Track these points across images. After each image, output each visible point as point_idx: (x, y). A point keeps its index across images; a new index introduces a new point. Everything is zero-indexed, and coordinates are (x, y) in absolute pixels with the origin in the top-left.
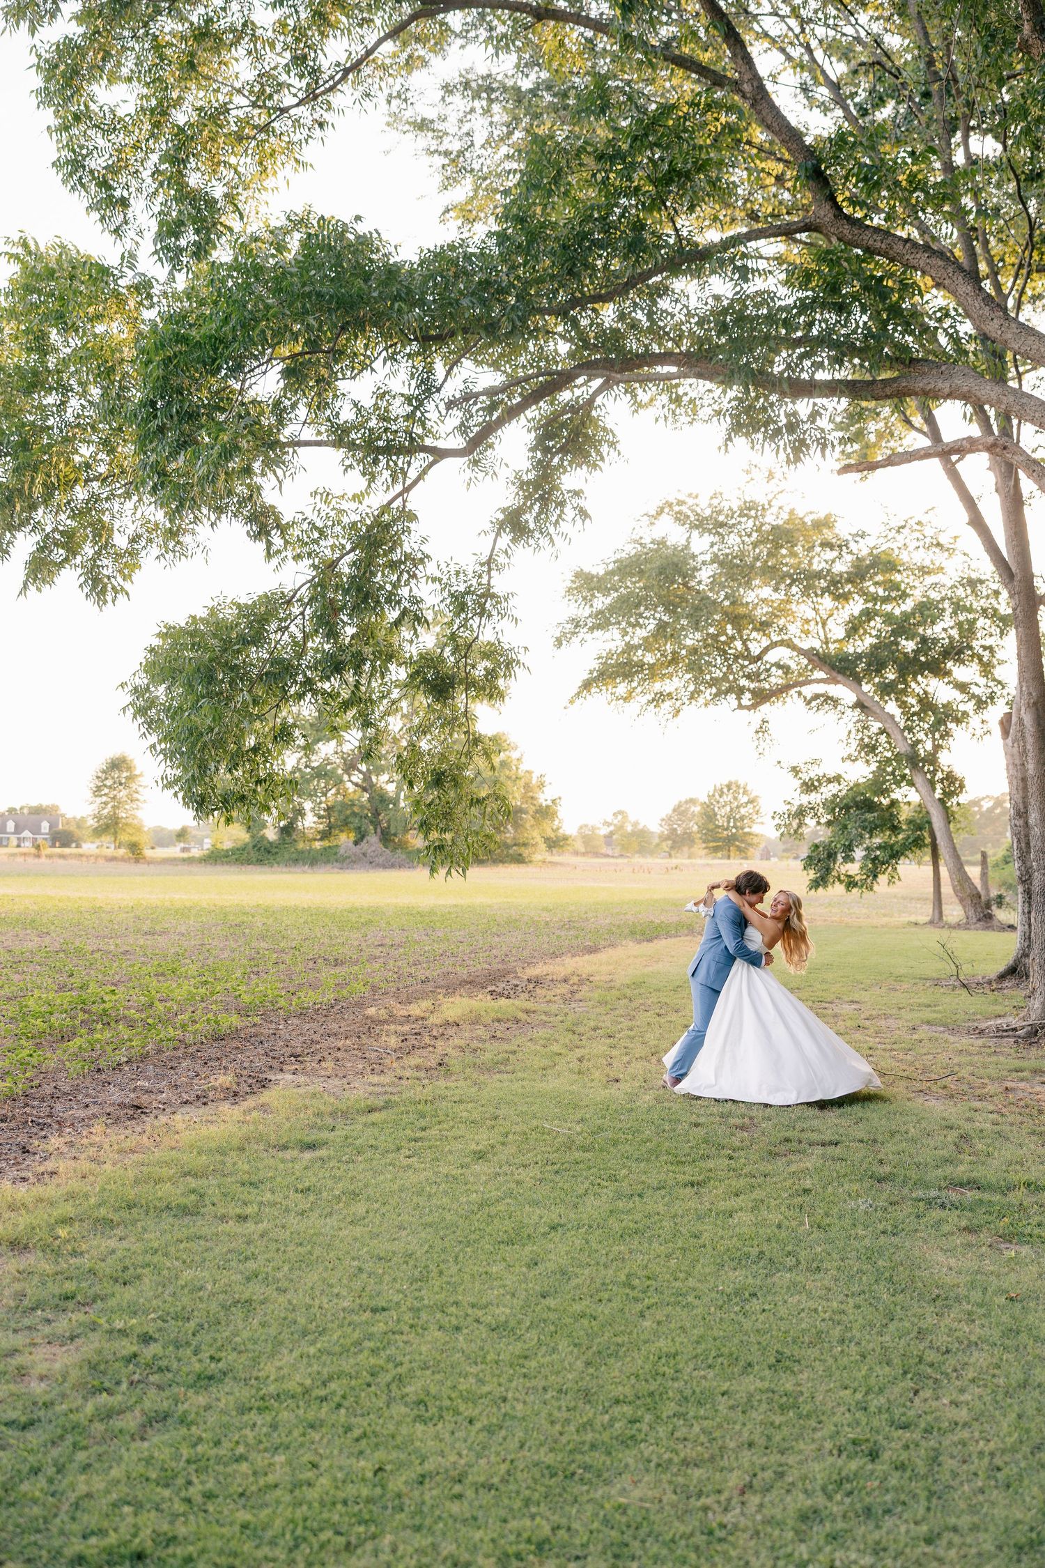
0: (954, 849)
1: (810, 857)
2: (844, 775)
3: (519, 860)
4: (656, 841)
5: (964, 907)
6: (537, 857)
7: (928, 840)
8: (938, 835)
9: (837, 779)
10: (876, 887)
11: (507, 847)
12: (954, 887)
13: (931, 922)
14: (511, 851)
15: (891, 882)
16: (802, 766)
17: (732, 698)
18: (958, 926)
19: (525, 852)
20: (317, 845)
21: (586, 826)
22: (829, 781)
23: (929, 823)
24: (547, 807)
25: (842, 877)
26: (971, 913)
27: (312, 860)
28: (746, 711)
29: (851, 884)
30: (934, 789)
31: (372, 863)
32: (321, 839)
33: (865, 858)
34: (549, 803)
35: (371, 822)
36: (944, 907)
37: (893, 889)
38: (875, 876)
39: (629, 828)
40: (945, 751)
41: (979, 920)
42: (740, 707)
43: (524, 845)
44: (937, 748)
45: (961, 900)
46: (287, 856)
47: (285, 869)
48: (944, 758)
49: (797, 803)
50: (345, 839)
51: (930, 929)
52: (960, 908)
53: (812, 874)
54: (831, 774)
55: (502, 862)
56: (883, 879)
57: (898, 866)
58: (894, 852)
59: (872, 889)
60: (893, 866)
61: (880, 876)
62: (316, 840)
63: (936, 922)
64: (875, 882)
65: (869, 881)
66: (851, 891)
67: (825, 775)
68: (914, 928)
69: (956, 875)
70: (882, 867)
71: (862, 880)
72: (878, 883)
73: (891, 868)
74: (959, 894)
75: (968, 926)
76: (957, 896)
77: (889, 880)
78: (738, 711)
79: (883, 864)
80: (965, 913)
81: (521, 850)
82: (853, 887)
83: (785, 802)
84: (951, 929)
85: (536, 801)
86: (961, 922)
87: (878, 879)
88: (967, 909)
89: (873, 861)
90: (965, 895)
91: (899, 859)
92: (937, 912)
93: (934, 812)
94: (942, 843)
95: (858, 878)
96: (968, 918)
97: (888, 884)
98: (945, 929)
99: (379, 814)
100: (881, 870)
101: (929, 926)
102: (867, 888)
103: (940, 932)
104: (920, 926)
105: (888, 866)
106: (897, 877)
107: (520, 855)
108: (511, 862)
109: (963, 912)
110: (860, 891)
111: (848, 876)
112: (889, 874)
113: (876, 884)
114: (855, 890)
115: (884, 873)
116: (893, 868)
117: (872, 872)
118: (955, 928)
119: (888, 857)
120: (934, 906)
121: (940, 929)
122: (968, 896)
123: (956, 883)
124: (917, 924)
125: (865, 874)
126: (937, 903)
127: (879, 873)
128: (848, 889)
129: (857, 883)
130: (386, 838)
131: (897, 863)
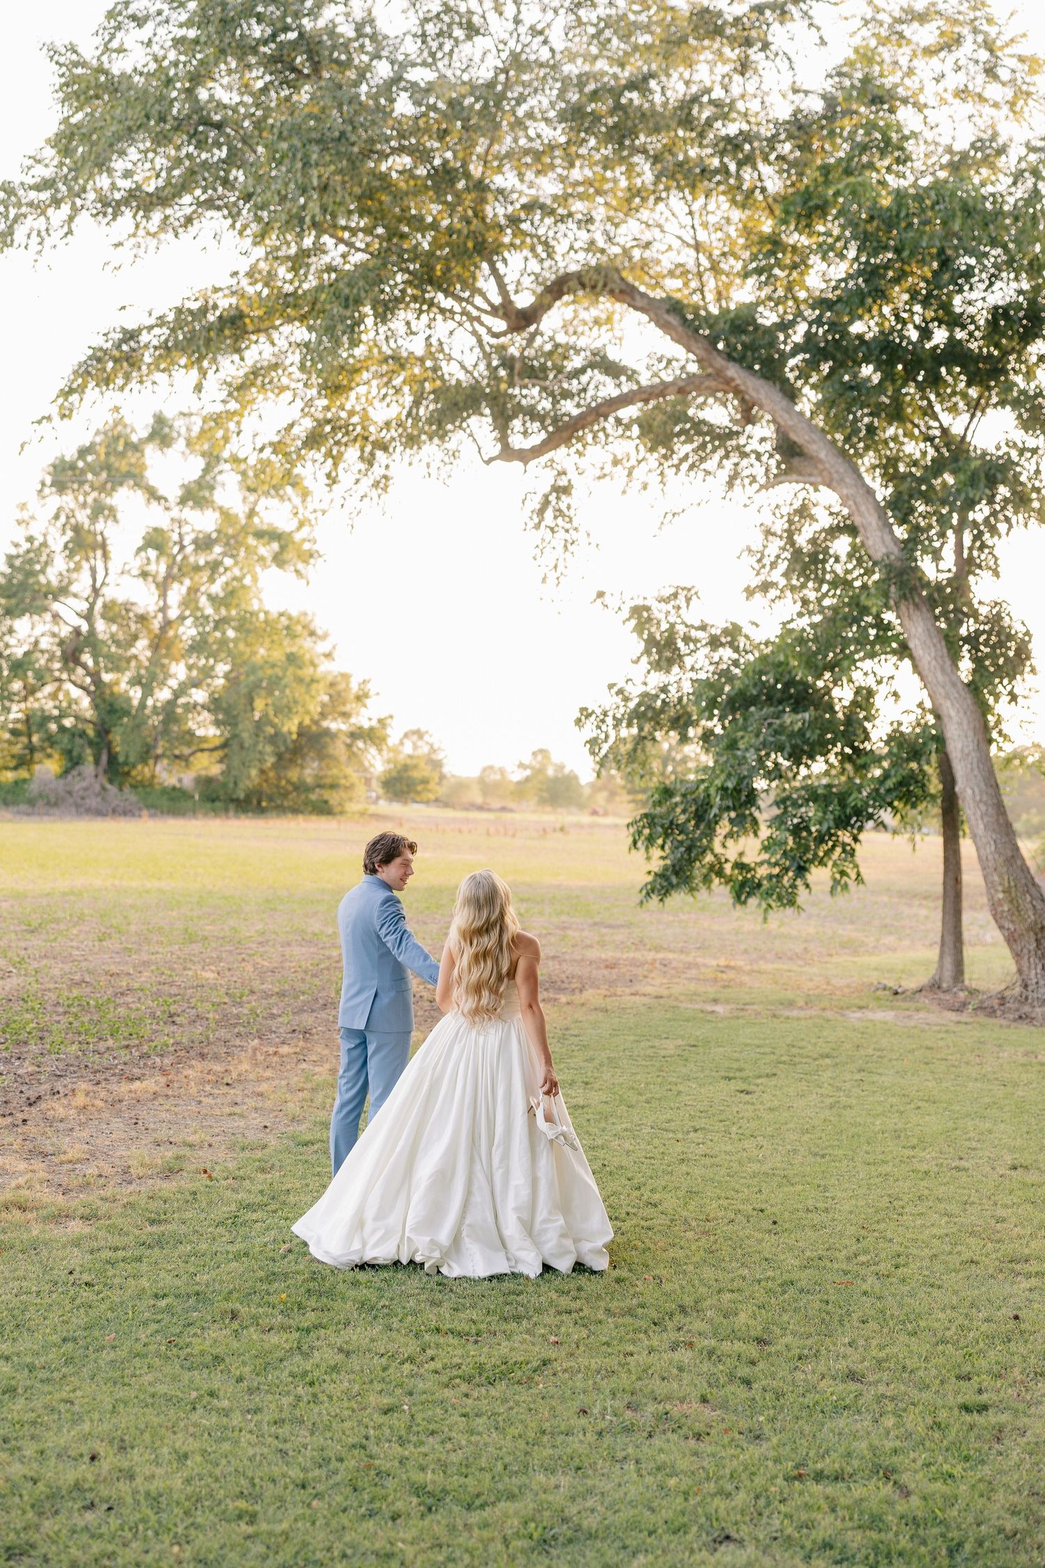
0: (1000, 808)
1: (650, 819)
2: (747, 629)
3: (323, 809)
4: (587, 791)
5: (1017, 956)
6: (352, 807)
7: (935, 786)
8: (960, 771)
9: (733, 634)
10: (802, 895)
11: (309, 789)
12: (994, 906)
13: (935, 986)
14: (313, 797)
15: (838, 886)
16: (655, 606)
17: (481, 425)
18: (997, 1006)
19: (333, 798)
20: (7, 777)
21: (491, 768)
22: (715, 641)
23: (940, 740)
24: (372, 729)
25: (728, 868)
26: (1035, 973)
28: (518, 465)
29: (745, 886)
30: (955, 657)
31: (83, 808)
32: (15, 768)
33: (780, 822)
34: (374, 723)
35: (91, 743)
36: (966, 942)
37: (843, 904)
38: (801, 870)
39: (550, 772)
40: (986, 575)
42: (508, 453)
43: (333, 786)
44: (967, 566)
45: (1011, 939)
48: (982, 589)
49: (635, 691)
50: (49, 767)
51: (933, 1017)
52: (1006, 952)
53: (658, 859)
54: (719, 624)
55: (296, 811)
56: (820, 875)
57: (857, 847)
58: (848, 811)
59: (792, 903)
60: (844, 845)
61: (813, 869)
62: (7, 768)
63: (945, 985)
64: (799, 882)
65: (786, 881)
66: (745, 903)
67: (703, 628)
68: (892, 1009)
69: (1000, 876)
70: (817, 847)
71: (770, 877)
72: (807, 886)
73: (839, 850)
74: (1007, 925)
75: (1026, 1009)
76: (1001, 927)
77: (835, 880)
78: (498, 462)
79: (820, 840)
80: (1020, 971)
81: (327, 794)
82: (749, 895)
83: (611, 686)
84: (982, 1019)
85: (353, 720)
86: (1007, 993)
87: (808, 876)
88: (1025, 963)
89: (796, 831)
90: (1021, 927)
91: (861, 829)
92: (948, 961)
93: (953, 713)
94: (969, 792)
95: (762, 872)
96: (1026, 986)
97: (833, 889)
98: (964, 1017)
99: (107, 732)
100: (815, 855)
101: (924, 1000)
102: (780, 898)
103: (952, 1027)
104: (904, 1000)
105: (834, 847)
106: (853, 876)
107: (326, 802)
108: (311, 813)
109: (1014, 968)
110: (764, 905)
111: (740, 866)
112: (835, 864)
113: (801, 889)
114: (753, 901)
115: (822, 863)
116: (844, 851)
117: (793, 858)
118: (992, 1013)
119: (832, 824)
120: (943, 945)
121: (953, 1016)
122: (1030, 929)
123: (1001, 896)
124: (896, 993)
125: (776, 864)
126: (950, 939)
127: (811, 861)
128: (738, 897)
129: (759, 885)
130: (115, 770)
131: (856, 839)
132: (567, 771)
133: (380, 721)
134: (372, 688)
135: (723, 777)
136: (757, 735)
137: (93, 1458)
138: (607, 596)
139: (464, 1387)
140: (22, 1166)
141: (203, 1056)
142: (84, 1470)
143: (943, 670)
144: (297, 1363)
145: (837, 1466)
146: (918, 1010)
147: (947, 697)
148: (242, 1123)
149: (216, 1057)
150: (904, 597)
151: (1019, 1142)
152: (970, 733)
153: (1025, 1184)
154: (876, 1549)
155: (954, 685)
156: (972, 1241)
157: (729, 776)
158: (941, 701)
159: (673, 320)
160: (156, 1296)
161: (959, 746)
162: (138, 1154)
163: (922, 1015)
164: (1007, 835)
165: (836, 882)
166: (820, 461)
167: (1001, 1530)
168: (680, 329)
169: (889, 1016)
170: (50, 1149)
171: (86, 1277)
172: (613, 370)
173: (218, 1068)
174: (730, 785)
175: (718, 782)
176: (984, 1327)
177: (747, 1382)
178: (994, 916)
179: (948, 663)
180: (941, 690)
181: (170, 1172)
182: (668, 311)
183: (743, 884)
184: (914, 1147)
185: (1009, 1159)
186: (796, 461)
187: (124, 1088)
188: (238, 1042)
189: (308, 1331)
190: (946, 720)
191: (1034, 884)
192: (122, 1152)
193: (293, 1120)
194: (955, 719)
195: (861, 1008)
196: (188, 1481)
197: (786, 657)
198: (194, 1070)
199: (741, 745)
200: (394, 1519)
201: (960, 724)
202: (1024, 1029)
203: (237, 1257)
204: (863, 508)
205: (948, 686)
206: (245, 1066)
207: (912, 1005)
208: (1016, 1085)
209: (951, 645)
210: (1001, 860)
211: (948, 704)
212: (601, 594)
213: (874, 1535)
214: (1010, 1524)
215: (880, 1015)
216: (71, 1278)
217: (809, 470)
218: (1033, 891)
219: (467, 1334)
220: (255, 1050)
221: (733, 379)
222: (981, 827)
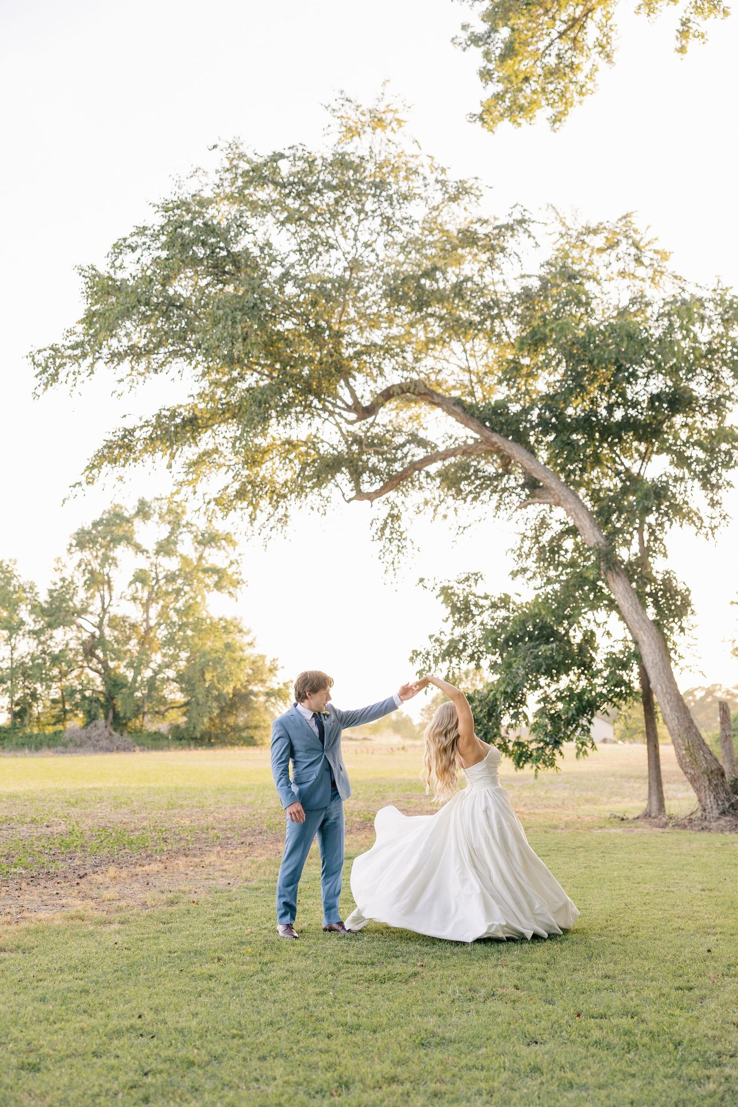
2: (514, 598)
3: (251, 742)
5: (697, 790)
7: (637, 686)
8: (652, 674)
9: (505, 601)
10: (558, 759)
11: (241, 730)
12: (680, 759)
13: (647, 815)
14: (244, 734)
15: (580, 752)
16: (456, 585)
17: (343, 478)
18: (687, 824)
19: (257, 734)
20: (49, 730)
22: (494, 606)
23: (637, 656)
24: (280, 690)
25: (510, 745)
26: (710, 801)
27: (37, 744)
28: (367, 502)
29: (522, 756)
30: (645, 606)
31: (98, 748)
32: (53, 724)
33: (542, 713)
34: (281, 686)
35: (102, 706)
36: (665, 787)
37: (585, 765)
38: (557, 743)
40: (660, 556)
41: (723, 813)
42: (360, 495)
43: (256, 727)
44: (646, 551)
45: (693, 780)
46: (14, 740)
47: (12, 753)
48: (658, 566)
49: (446, 639)
50: (76, 722)
51: (646, 831)
52: (692, 794)
54: (496, 594)
55: (233, 744)
56: (569, 747)
57: (591, 727)
58: (584, 703)
59: (552, 765)
60: (583, 726)
61: (564, 743)
62: (49, 724)
63: (653, 815)
64: (556, 751)
65: (548, 751)
66: (522, 767)
67: (486, 597)
68: (621, 827)
69: (683, 740)
70: (567, 728)
71: (538, 749)
72: (561, 754)
73: (580, 729)
74: (689, 771)
75: (706, 823)
76: (686, 773)
77: (578, 748)
78: (355, 501)
79: (568, 723)
80: (700, 800)
81: (251, 732)
82: (525, 762)
83: (431, 637)
84: (677, 830)
85: (267, 684)
86: (693, 817)
87: (561, 748)
88: (703, 794)
89: (552, 718)
90: (698, 772)
91: (592, 716)
92: (654, 799)
93: (645, 639)
94: (659, 687)
95: (533, 746)
96: (704, 810)
97: (577, 755)
98: (667, 830)
99: (113, 698)
100: (565, 733)
101: (641, 823)
102: (544, 762)
103: (659, 834)
104: (628, 823)
105: (576, 728)
106: (590, 745)
107: (252, 737)
108: (242, 745)
109: (696, 799)
110: (535, 767)
111: (519, 744)
112: (578, 739)
113: (558, 756)
114: (527, 766)
115: (569, 739)
116: (583, 730)
117: (551, 736)
118: (685, 827)
119: (574, 712)
120: (650, 789)
121: (660, 830)
122: (703, 773)
123: (684, 752)
124: (623, 819)
125: (541, 741)
126: (654, 784)
127: (563, 738)
128: (518, 764)
129: (531, 755)
130: (118, 722)
131: (590, 722)
132: (404, 716)
133: (285, 684)
134: (279, 663)
135: (504, 686)
136: (524, 660)
137: (140, 1017)
138: (426, 583)
139: (366, 984)
140: (79, 902)
141: (186, 856)
142: (135, 1021)
143: (637, 612)
144: (261, 976)
145: (601, 1011)
146: (636, 827)
147: (641, 629)
148: (214, 882)
149: (195, 856)
150: (609, 568)
151: (705, 880)
152: (657, 651)
153: (710, 897)
154: (628, 1044)
155: (644, 621)
156: (679, 920)
157: (508, 684)
158: (637, 631)
159: (458, 409)
160: (170, 952)
161: (651, 659)
162: (149, 896)
163: (639, 830)
164: (685, 713)
165: (579, 750)
166: (552, 489)
167: (706, 1036)
168: (462, 415)
169: (619, 831)
170: (95, 896)
171: (125, 945)
172: (422, 443)
173: (197, 860)
174: (509, 690)
175: (502, 689)
176: (690, 955)
177: (543, 980)
178: (681, 766)
179: (640, 608)
180: (637, 625)
181: (172, 903)
182: (454, 405)
183: (521, 756)
184: (639, 883)
185: (700, 887)
186: (537, 491)
187: (139, 869)
188: (207, 848)
189: (266, 964)
190: (641, 643)
191: (704, 744)
192: (141, 896)
193: (246, 880)
194: (647, 642)
195: (601, 828)
196: (200, 1023)
197: (539, 610)
198: (181, 861)
199: (514, 666)
200: (329, 1037)
201: (650, 645)
202: (705, 835)
203: (219, 935)
204: (580, 516)
205: (641, 622)
206: (213, 858)
207: (633, 825)
208: (702, 856)
209: (641, 596)
210: (683, 729)
211: (642, 633)
212: (422, 580)
213: (627, 1038)
214: (710, 1033)
215: (613, 831)
216: (117, 946)
217: (545, 496)
218: (704, 748)
219: (366, 964)
220: (218, 852)
221: (496, 443)
222: (668, 709)
